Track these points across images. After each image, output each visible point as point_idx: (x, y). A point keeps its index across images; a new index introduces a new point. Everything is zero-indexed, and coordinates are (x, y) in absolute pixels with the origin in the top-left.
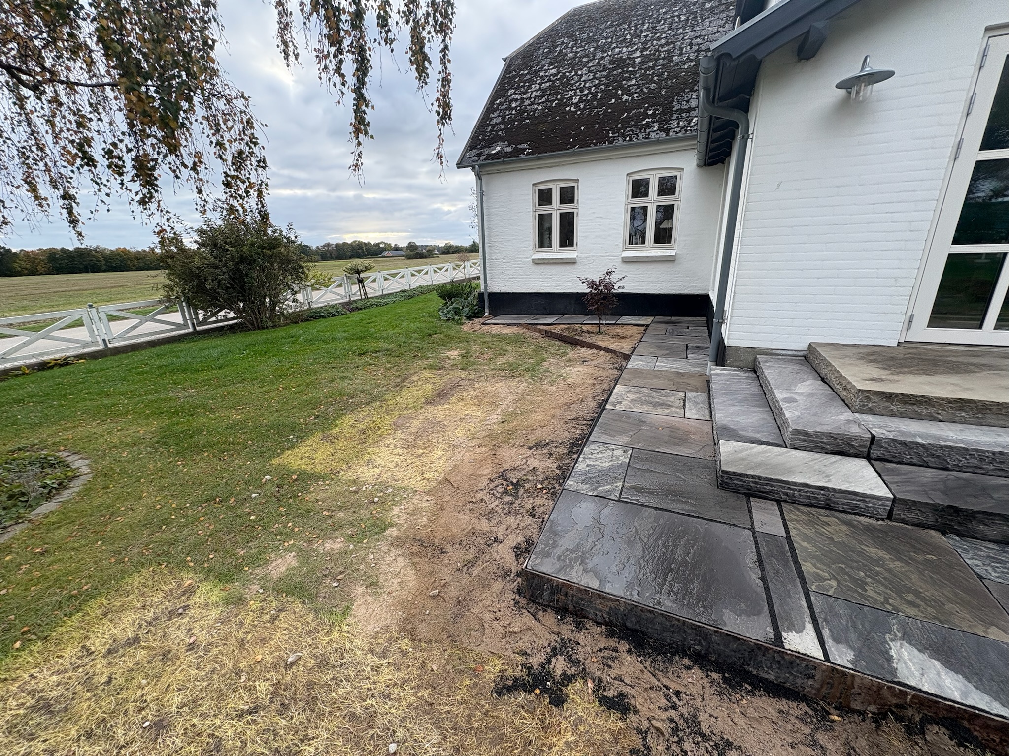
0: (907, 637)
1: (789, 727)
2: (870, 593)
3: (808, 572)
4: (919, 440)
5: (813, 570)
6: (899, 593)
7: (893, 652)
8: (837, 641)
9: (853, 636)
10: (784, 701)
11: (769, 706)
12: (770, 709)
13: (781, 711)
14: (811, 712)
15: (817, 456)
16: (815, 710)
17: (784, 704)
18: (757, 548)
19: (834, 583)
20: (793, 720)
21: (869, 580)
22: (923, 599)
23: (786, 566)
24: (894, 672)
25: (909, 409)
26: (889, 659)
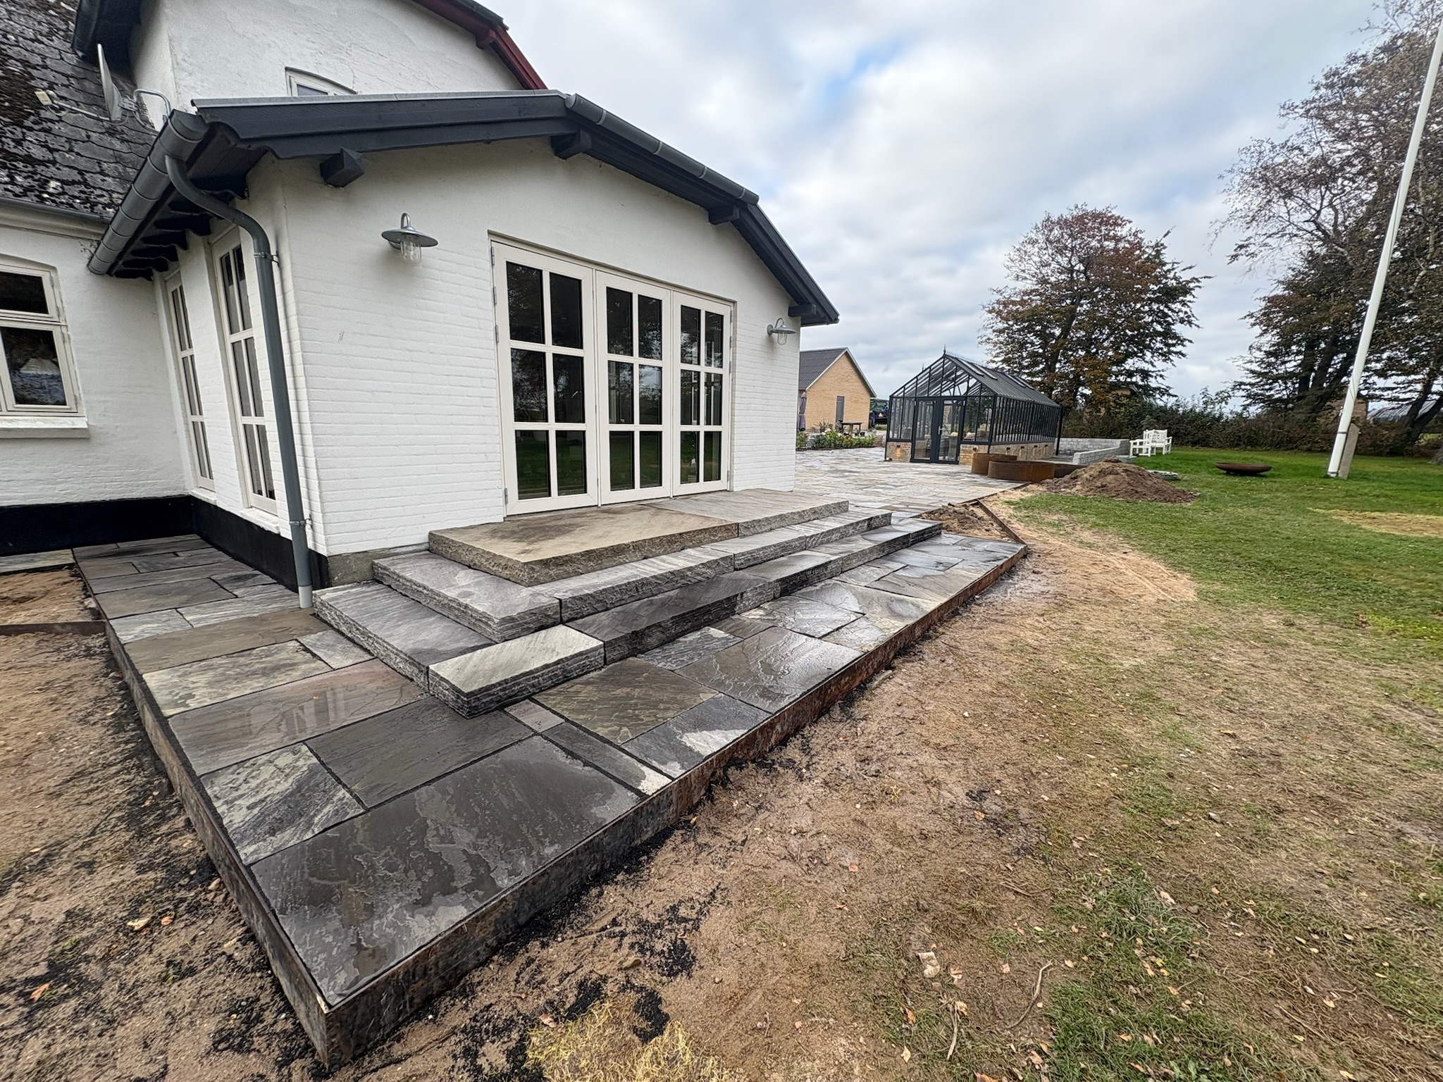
0: (684, 730)
1: (685, 853)
2: (646, 719)
3: (606, 734)
4: (587, 592)
5: (606, 730)
6: (655, 707)
7: (688, 745)
8: (664, 763)
9: (666, 753)
10: (668, 841)
11: (665, 855)
12: (669, 856)
13: (673, 849)
14: (683, 832)
15: (529, 638)
16: (683, 828)
17: (670, 844)
18: (557, 745)
19: (625, 729)
20: (682, 847)
21: (637, 712)
22: (668, 703)
23: (590, 742)
24: (699, 754)
25: (560, 570)
26: (691, 750)
